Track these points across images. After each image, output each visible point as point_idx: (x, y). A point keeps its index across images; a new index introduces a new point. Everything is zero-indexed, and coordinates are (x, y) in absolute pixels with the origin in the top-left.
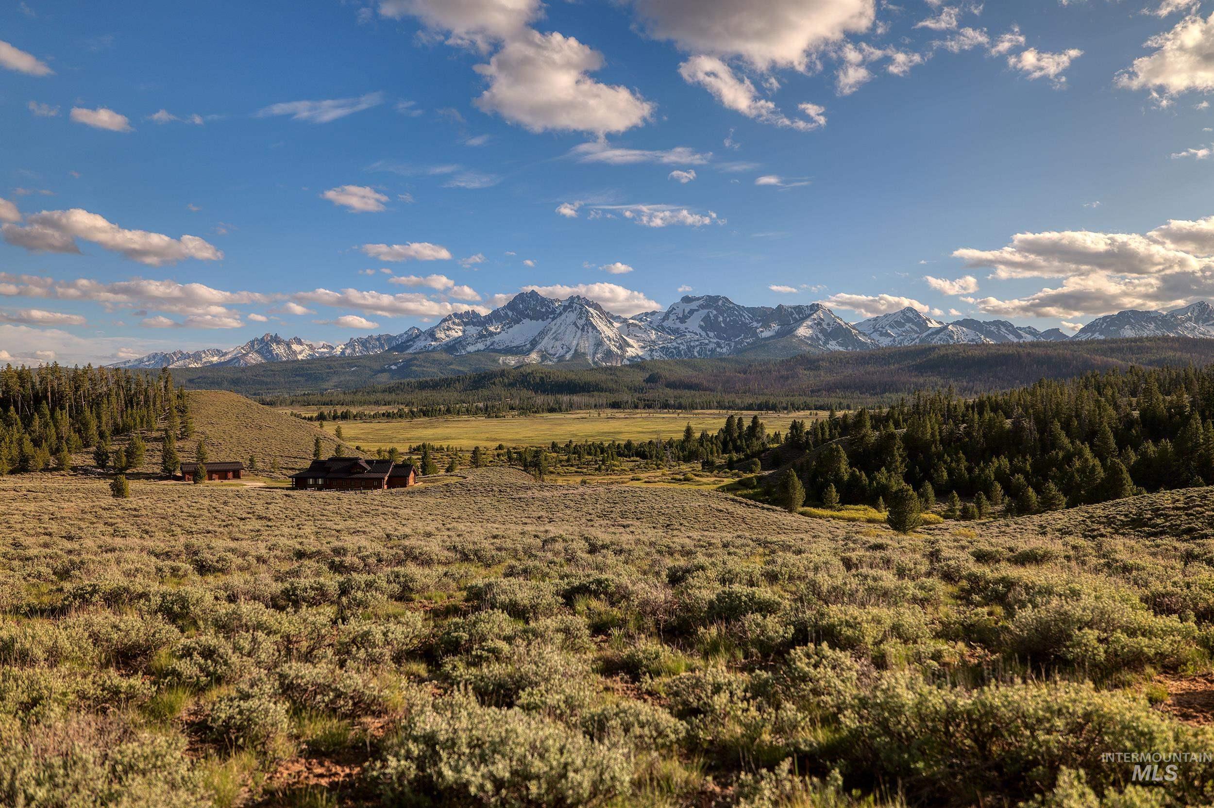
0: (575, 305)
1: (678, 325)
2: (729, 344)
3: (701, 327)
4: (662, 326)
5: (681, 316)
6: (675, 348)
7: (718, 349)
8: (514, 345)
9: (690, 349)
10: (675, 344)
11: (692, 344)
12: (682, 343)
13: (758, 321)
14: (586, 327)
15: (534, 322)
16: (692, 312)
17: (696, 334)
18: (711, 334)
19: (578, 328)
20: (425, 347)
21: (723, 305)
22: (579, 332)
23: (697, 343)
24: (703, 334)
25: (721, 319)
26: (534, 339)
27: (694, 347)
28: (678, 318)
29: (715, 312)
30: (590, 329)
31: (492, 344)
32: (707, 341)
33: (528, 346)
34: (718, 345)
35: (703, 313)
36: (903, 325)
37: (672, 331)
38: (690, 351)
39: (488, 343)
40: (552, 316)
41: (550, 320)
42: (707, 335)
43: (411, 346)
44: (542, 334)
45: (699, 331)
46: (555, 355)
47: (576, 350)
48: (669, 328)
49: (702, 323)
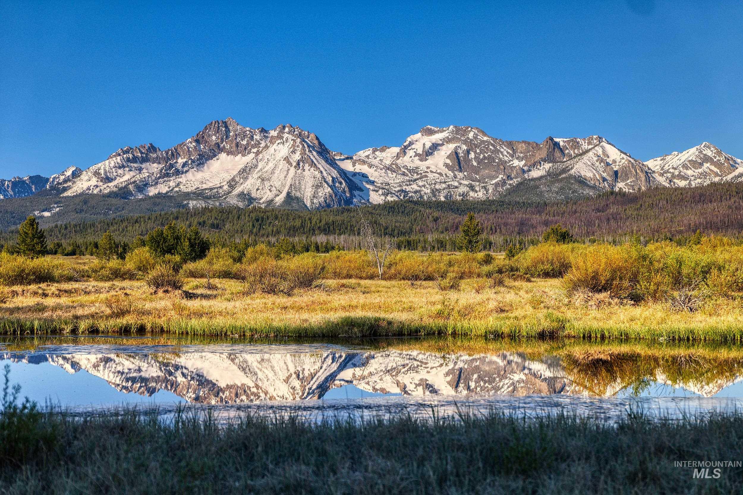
0: (286, 136)
1: (417, 162)
2: (484, 188)
3: (447, 165)
4: (397, 165)
5: (420, 151)
6: (416, 192)
7: (472, 194)
8: (205, 186)
9: (434, 192)
10: (415, 187)
11: (437, 187)
12: (424, 186)
13: (519, 159)
14: (301, 164)
15: (231, 157)
16: (435, 147)
17: (440, 174)
18: (460, 175)
19: (291, 164)
20: (89, 189)
21: (475, 137)
22: (292, 170)
23: (444, 186)
24: (450, 174)
25: (472, 155)
26: (233, 179)
27: (439, 191)
28: (417, 155)
29: (464, 147)
30: (307, 167)
31: (178, 185)
32: (456, 184)
33: (226, 187)
34: (472, 188)
35: (450, 147)
36: (701, 164)
37: (410, 171)
38: (435, 196)
39: (172, 184)
40: (255, 150)
41: (252, 155)
42: (455, 177)
43: (69, 188)
44: (245, 172)
45: (445, 170)
46: (261, 199)
47: (288, 194)
48: (405, 167)
49: (448, 161)
